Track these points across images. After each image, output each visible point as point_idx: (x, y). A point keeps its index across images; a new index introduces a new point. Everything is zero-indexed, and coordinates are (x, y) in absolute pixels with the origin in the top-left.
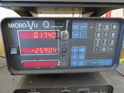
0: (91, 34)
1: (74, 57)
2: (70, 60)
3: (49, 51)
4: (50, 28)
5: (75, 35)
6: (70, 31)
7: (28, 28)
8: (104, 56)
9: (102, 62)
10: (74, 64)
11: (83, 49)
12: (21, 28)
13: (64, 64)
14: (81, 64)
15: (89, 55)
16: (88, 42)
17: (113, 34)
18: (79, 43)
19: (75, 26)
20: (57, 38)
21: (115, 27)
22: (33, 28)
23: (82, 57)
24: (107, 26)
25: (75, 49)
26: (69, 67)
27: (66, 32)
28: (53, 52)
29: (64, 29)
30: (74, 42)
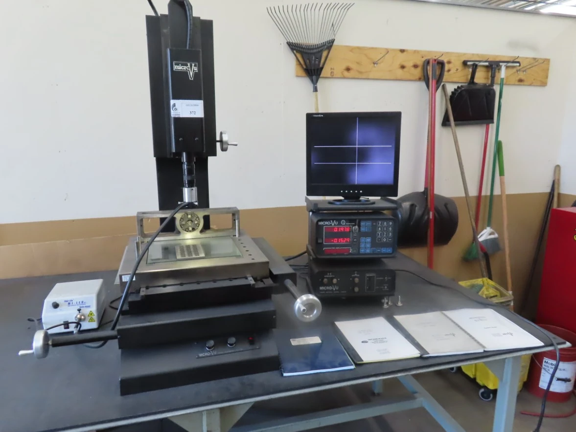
0: (374, 229)
1: (362, 246)
2: (359, 248)
3: (342, 241)
4: (346, 225)
5: (363, 229)
6: (359, 226)
7: (331, 225)
8: (385, 245)
9: (384, 250)
10: (362, 251)
11: (369, 240)
12: (327, 225)
13: (355, 251)
14: (368, 251)
15: (374, 244)
16: (372, 234)
17: (390, 229)
18: (366, 235)
19: (362, 224)
20: (350, 232)
21: (391, 223)
22: (335, 225)
23: (368, 245)
24: (385, 223)
25: (363, 239)
26: (359, 253)
27: (357, 227)
28: (346, 241)
29: (355, 225)
30: (362, 234)
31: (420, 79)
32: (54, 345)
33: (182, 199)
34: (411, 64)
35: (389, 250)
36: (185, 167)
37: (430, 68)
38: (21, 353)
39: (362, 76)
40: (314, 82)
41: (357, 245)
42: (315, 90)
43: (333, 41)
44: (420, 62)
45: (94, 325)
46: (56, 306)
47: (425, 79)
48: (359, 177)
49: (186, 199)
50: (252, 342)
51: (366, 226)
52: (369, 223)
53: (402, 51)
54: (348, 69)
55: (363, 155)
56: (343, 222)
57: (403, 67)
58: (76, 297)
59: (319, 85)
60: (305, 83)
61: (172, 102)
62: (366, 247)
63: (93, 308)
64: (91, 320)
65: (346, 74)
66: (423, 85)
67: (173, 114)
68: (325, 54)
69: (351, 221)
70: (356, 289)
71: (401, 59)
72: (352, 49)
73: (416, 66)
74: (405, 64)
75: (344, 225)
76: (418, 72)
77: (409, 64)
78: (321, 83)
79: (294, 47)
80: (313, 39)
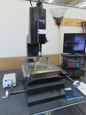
0: (80, 61)
3: (73, 64)
5: (77, 61)
8: (82, 65)
9: (82, 66)
11: (78, 63)
12: (69, 60)
14: (78, 66)
15: (80, 65)
16: (79, 62)
17: (84, 61)
18: (78, 62)
19: (77, 60)
20: (74, 62)
22: (71, 60)
24: (82, 60)
25: (77, 63)
26: (76, 67)
30: (77, 62)
31: (81, 26)
32: (11, 95)
33: (38, 55)
34: (79, 22)
35: (83, 66)
36: (40, 46)
37: (83, 23)
38: (3, 97)
39: (69, 25)
40: (59, 26)
41: (76, 65)
42: (59, 28)
43: (63, 17)
44: (81, 22)
45: (15, 85)
46: (6, 81)
47: (82, 26)
48: (76, 48)
49: (39, 55)
50: (58, 91)
51: (78, 60)
52: (79, 60)
53: (77, 19)
54: (66, 23)
55: (77, 43)
56: (73, 59)
57: (77, 23)
58: (11, 78)
59: (59, 27)
60: (56, 27)
61: (38, 30)
62: (78, 65)
63: (15, 81)
64: (15, 84)
65: (65, 25)
66: (82, 27)
67: (39, 33)
68: (61, 20)
69: (74, 59)
70: (75, 75)
71: (77, 21)
72: (67, 19)
73: (80, 23)
74: (78, 22)
75: (73, 60)
76: (80, 24)
77: (79, 23)
78: (60, 27)
79: (54, 18)
80: (59, 16)
